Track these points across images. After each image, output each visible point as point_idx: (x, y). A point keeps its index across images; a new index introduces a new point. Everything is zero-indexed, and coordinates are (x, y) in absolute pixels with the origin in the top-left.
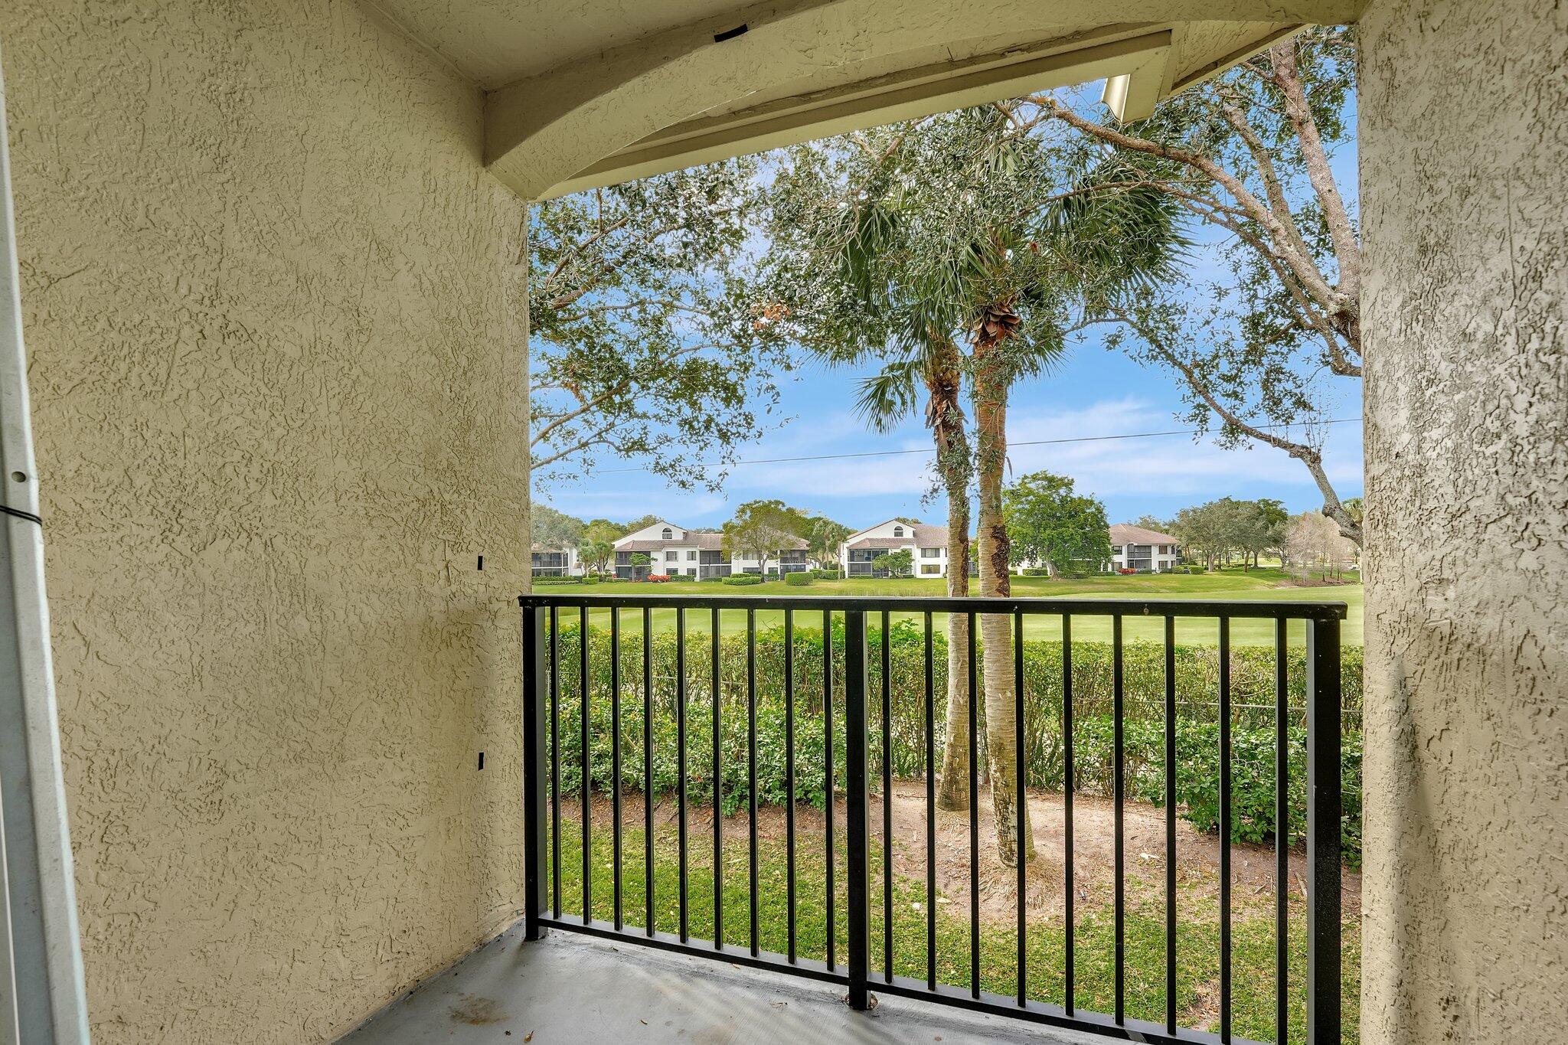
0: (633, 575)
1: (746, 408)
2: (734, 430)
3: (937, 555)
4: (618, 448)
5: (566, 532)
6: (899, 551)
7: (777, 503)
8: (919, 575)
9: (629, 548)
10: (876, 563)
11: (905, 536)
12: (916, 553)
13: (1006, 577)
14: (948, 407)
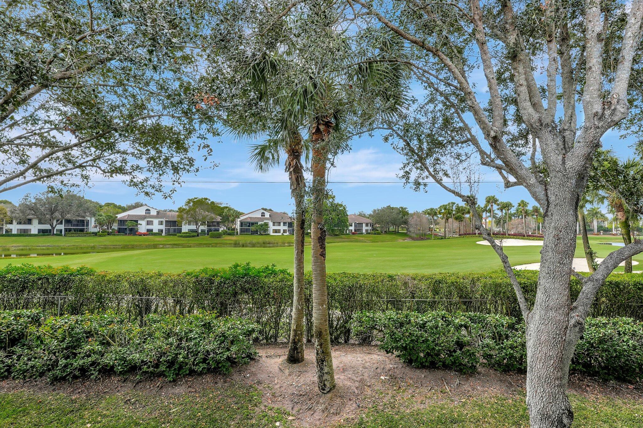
0: (128, 232)
1: (189, 155)
2: (182, 166)
3: (279, 225)
4: (104, 171)
5: (88, 209)
6: (263, 223)
7: (207, 199)
8: (272, 234)
9: (126, 218)
10: (252, 228)
11: (266, 216)
12: (271, 224)
13: (324, 248)
14: (296, 163)
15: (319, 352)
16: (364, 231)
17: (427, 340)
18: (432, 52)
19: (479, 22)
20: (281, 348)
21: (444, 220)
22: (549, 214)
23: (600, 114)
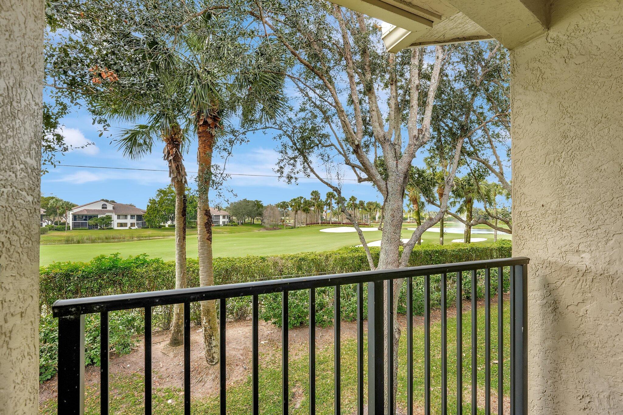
3: (126, 218)
6: (104, 216)
8: (116, 227)
10: (91, 222)
11: (108, 209)
12: (114, 217)
13: (211, 233)
14: (176, 151)
15: (207, 328)
16: (221, 223)
17: (298, 305)
18: (319, 76)
19: (350, 61)
20: (158, 336)
21: (294, 212)
22: (388, 200)
23: (417, 136)
